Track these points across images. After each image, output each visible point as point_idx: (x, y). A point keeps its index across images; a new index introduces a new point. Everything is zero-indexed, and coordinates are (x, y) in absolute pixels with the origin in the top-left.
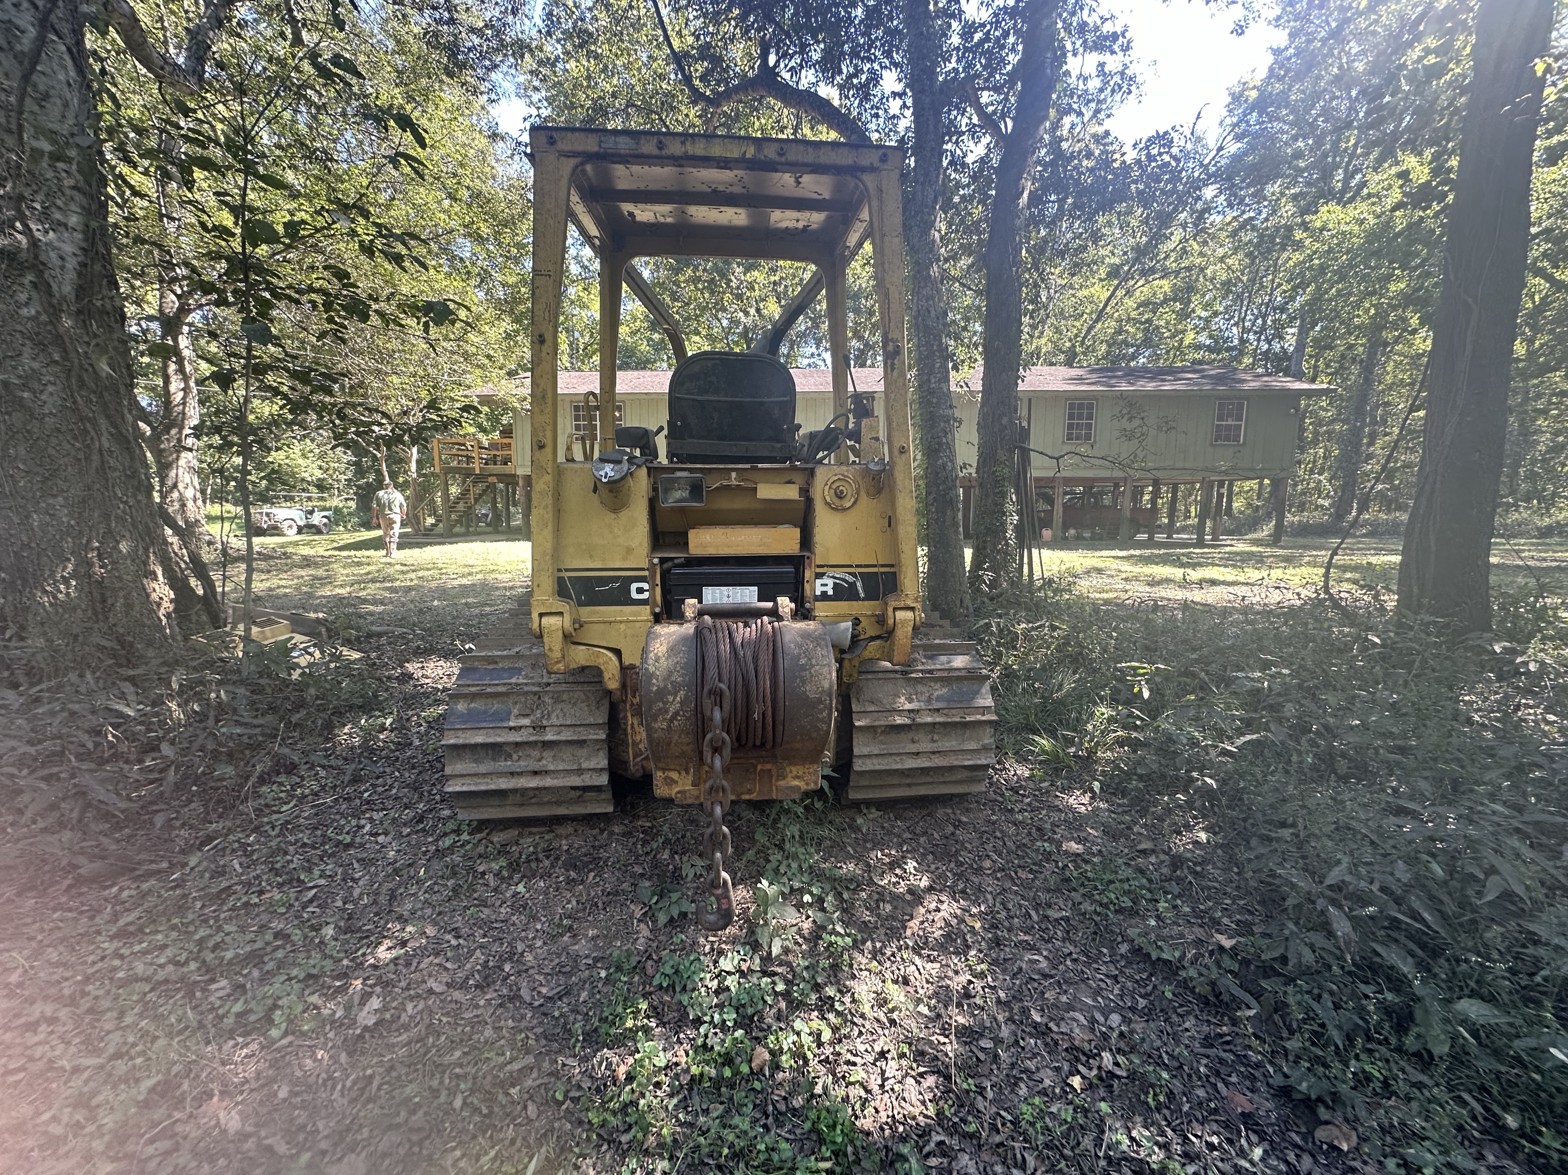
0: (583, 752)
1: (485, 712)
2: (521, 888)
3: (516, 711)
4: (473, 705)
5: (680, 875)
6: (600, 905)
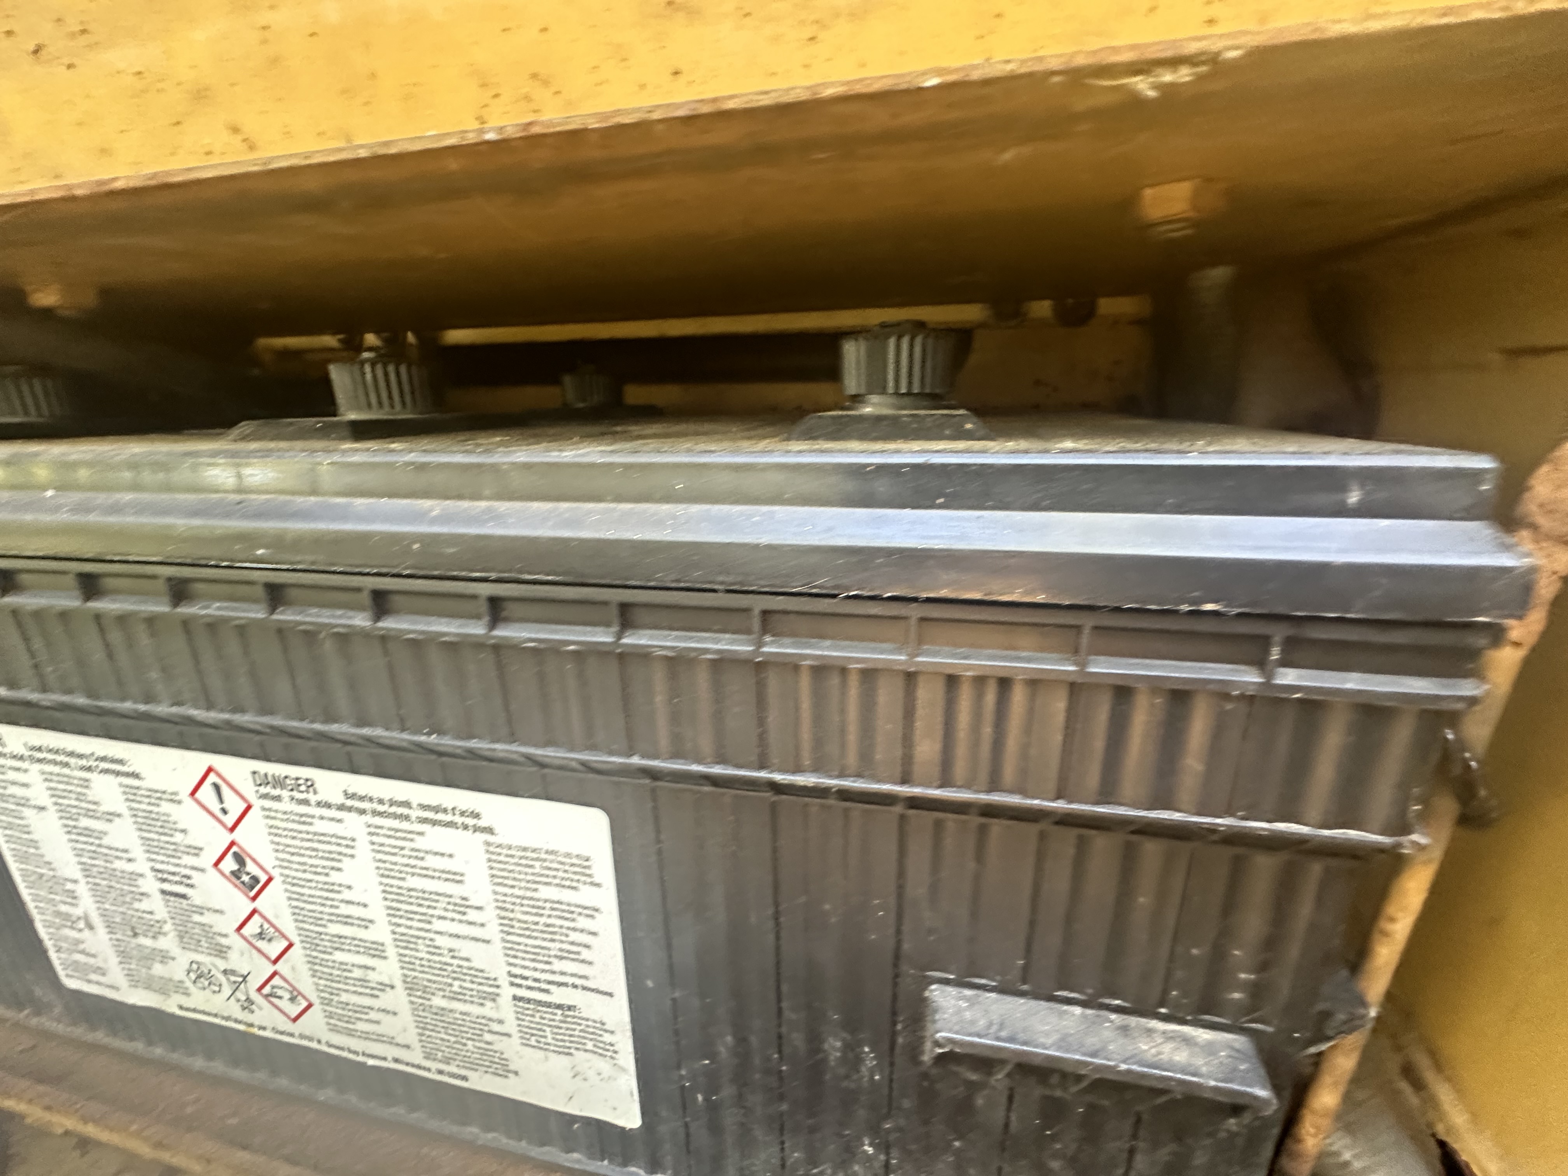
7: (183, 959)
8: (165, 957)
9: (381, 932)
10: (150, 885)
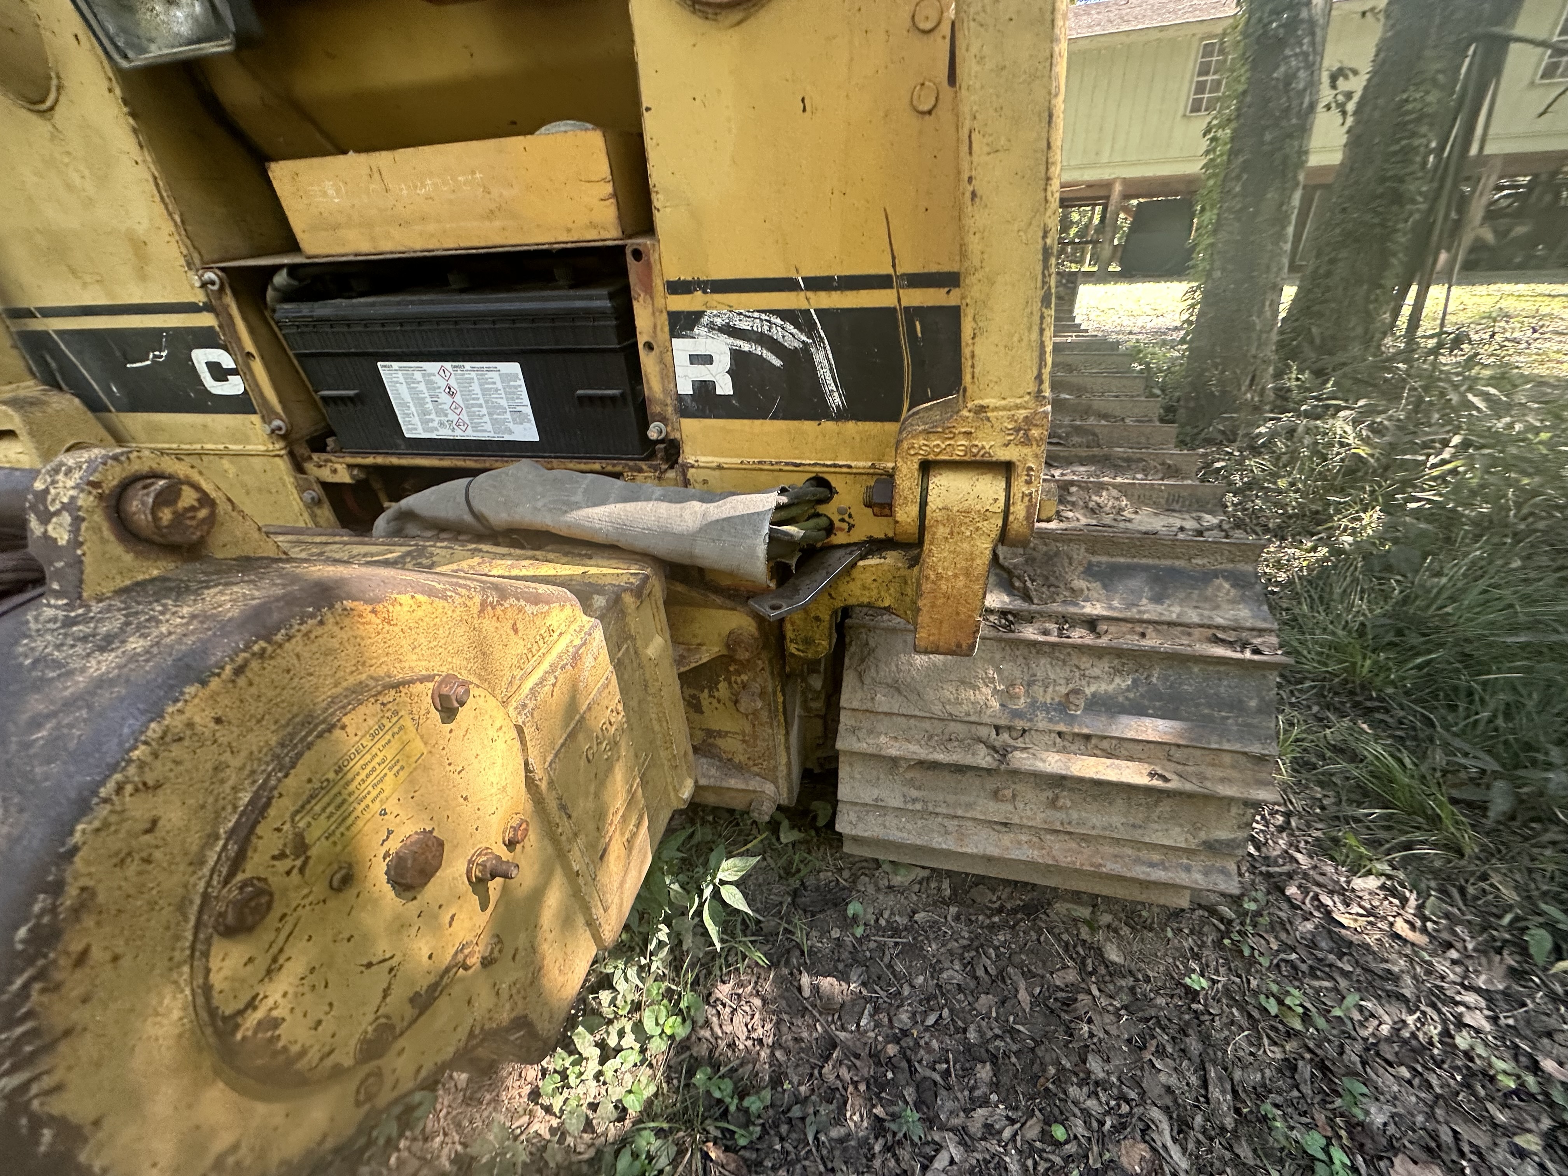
7: (437, 419)
8: (432, 420)
9: (481, 401)
10: (429, 400)
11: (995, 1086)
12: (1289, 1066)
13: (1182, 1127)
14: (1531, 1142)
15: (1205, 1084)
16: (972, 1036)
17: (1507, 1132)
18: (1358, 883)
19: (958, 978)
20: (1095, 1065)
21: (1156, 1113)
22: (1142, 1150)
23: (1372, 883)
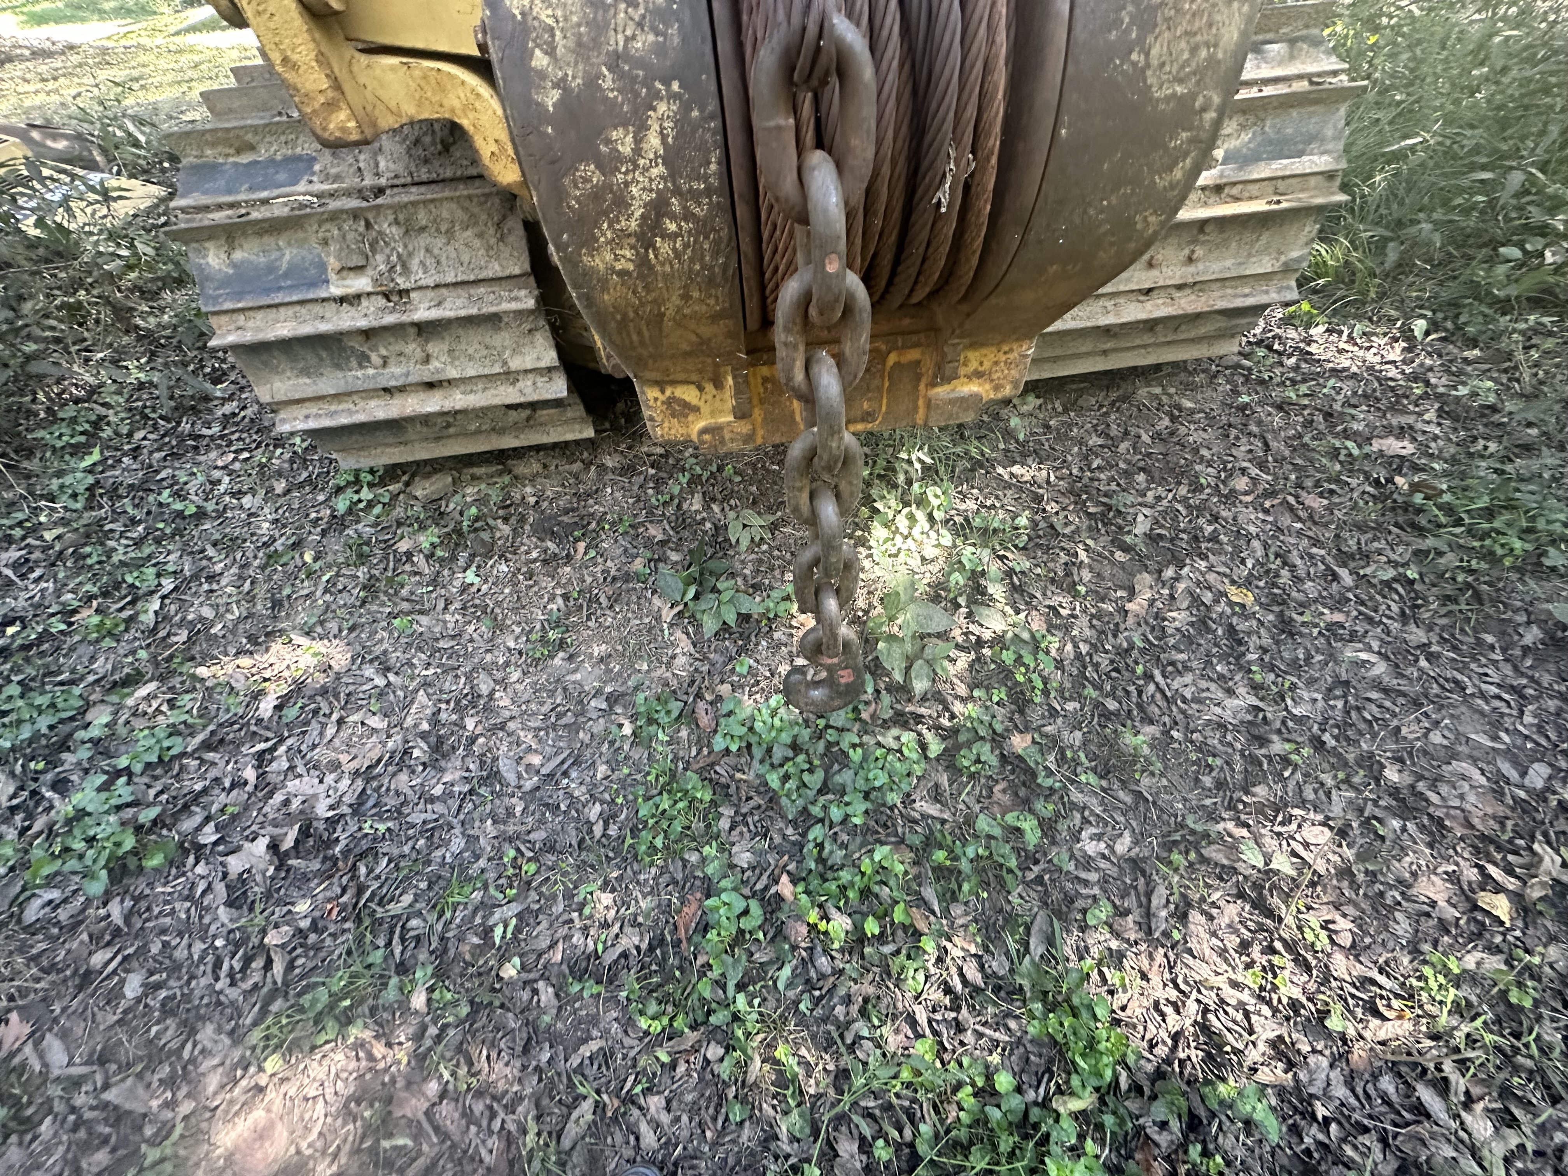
0: (502, 339)
1: (271, 269)
2: (470, 576)
3: (333, 263)
4: (238, 255)
5: (727, 540)
6: (603, 599)
11: (1151, 479)
12: (1309, 423)
13: (1262, 465)
14: (1431, 415)
15: (1266, 444)
16: (1122, 465)
17: (1420, 414)
18: (1312, 331)
19: (1100, 441)
20: (1204, 452)
21: (1245, 464)
22: (1245, 479)
23: (1321, 329)
